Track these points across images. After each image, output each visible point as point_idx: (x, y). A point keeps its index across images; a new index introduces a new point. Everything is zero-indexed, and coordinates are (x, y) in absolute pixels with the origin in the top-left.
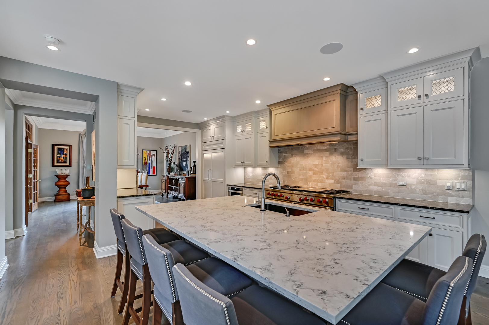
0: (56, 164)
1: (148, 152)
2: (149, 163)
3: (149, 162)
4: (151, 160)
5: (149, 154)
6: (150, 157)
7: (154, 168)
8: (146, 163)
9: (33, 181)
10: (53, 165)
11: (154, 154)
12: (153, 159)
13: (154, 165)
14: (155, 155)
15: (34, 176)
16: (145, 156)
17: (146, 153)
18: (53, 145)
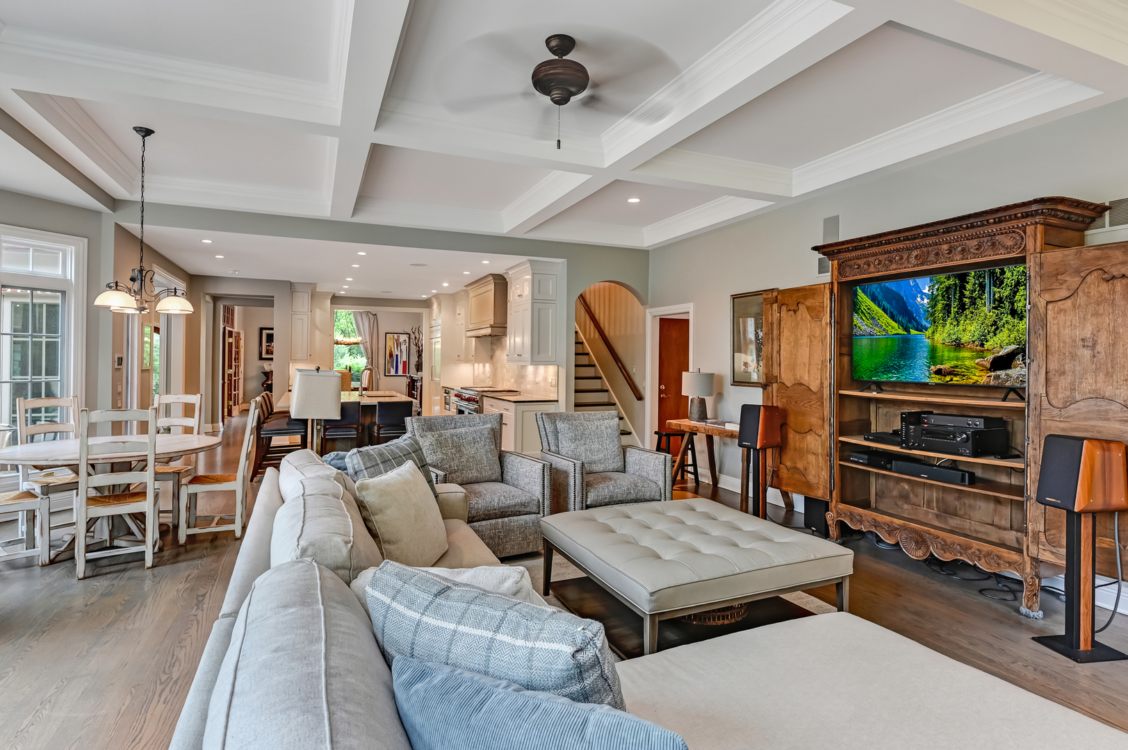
0: (264, 356)
1: (396, 336)
2: (397, 355)
3: (397, 353)
4: (401, 350)
5: (397, 340)
6: (398, 344)
7: (405, 363)
8: (391, 355)
9: (233, 378)
10: (261, 358)
11: (405, 341)
12: (404, 347)
13: (404, 358)
14: (407, 341)
15: (235, 373)
16: (390, 343)
17: (392, 337)
18: (261, 329)
